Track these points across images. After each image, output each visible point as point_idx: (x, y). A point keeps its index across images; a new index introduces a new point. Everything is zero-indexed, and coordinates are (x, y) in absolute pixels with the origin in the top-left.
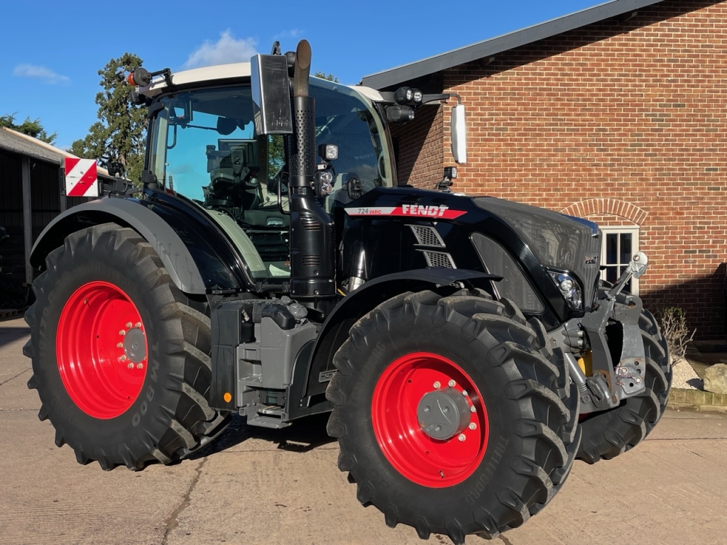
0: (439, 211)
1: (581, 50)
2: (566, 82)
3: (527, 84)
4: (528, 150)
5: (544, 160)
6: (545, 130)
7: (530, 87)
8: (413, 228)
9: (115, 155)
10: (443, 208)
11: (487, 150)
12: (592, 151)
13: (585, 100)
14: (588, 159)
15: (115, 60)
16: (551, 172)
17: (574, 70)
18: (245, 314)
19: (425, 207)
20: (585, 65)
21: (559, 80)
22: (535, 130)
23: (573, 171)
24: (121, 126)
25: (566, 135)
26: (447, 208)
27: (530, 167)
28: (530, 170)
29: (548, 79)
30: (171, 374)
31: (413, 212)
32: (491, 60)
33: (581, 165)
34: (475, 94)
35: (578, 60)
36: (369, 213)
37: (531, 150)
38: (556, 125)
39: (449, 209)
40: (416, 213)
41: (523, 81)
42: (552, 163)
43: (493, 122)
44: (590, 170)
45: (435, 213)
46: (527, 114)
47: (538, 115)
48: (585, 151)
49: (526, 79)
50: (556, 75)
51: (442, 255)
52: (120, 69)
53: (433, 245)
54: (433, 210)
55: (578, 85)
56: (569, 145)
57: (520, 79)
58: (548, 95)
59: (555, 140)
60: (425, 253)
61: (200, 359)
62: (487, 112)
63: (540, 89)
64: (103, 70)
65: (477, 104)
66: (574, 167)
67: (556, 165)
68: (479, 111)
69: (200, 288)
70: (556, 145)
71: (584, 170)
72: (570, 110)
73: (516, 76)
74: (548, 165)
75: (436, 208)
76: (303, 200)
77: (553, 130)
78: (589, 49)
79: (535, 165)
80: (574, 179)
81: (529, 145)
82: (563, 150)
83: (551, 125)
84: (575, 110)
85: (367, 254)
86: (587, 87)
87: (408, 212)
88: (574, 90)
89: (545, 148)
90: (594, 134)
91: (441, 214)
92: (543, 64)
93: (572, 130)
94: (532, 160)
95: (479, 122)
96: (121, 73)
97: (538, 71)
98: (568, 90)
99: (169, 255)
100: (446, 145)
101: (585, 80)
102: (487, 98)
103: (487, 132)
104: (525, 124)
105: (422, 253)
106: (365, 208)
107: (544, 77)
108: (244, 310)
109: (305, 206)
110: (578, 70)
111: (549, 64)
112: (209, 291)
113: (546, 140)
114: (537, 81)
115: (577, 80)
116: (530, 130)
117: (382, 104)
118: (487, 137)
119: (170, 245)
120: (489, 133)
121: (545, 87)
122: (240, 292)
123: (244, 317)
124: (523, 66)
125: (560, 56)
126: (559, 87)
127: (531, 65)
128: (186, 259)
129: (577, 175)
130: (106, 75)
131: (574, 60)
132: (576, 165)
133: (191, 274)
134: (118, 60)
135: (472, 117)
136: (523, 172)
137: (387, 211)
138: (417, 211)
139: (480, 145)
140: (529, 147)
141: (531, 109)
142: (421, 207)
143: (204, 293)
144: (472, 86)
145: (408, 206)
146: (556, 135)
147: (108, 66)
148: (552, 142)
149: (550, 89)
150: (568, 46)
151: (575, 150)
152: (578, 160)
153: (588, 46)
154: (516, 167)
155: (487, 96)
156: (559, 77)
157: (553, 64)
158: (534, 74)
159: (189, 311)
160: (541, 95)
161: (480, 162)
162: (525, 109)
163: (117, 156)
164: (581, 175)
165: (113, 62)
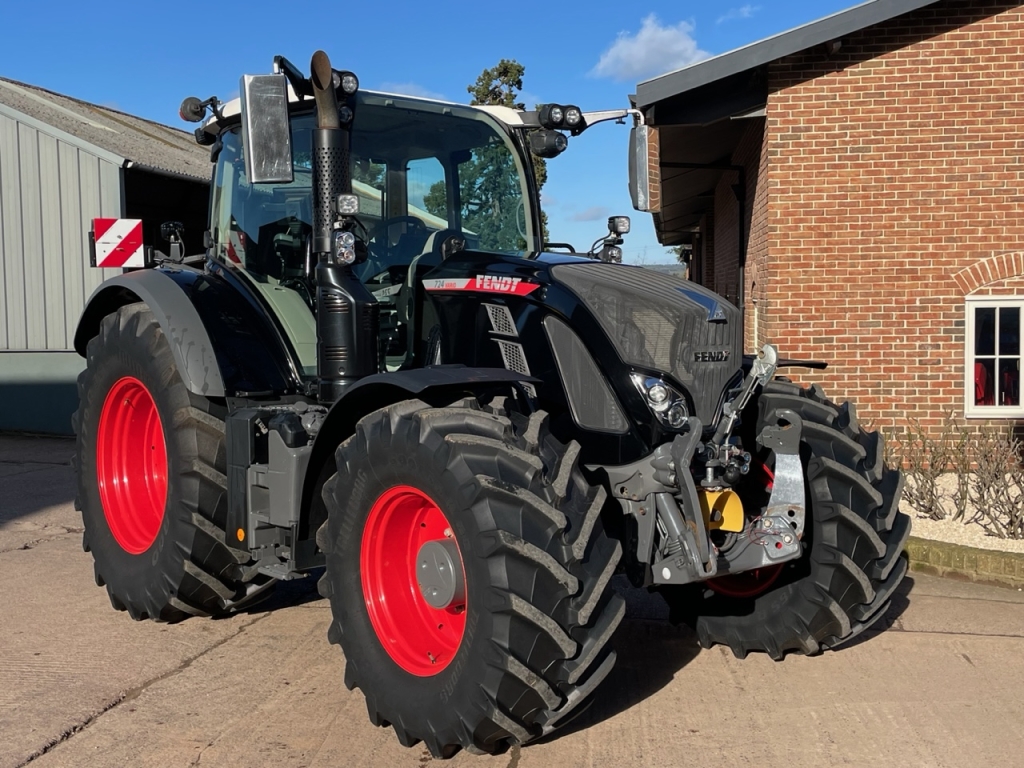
0: (512, 284)
1: (994, 21)
2: (968, 72)
3: (904, 79)
4: (903, 180)
5: (930, 194)
6: (932, 148)
7: (908, 82)
8: (489, 308)
9: (487, 199)
10: (517, 280)
11: (837, 182)
12: (1013, 178)
13: (1000, 98)
14: (1005, 191)
15: (489, 71)
16: (943, 213)
17: (982, 52)
18: (261, 425)
19: (498, 279)
20: (1001, 43)
21: (956, 69)
22: (916, 148)
23: (980, 209)
24: (494, 162)
25: (968, 154)
26: (521, 280)
27: (908, 206)
28: (906, 210)
29: (938, 69)
30: (184, 501)
31: (486, 286)
32: (837, 46)
33: (993, 200)
34: (818, 98)
35: (989, 36)
36: (444, 287)
37: (908, 180)
38: (952, 139)
40: (489, 287)
41: (896, 75)
42: (944, 198)
43: (848, 139)
44: (1009, 207)
46: (903, 124)
47: (920, 125)
48: (999, 178)
49: (900, 71)
50: (951, 61)
52: (495, 83)
53: (506, 333)
55: (988, 75)
56: (972, 170)
57: (892, 72)
58: (937, 93)
59: (949, 163)
60: (501, 343)
61: (217, 483)
62: (837, 125)
63: (924, 85)
64: (474, 85)
65: (821, 114)
66: (981, 204)
67: (950, 202)
68: (825, 124)
69: (218, 389)
70: (951, 170)
71: (998, 208)
72: (974, 115)
73: (884, 67)
74: (937, 202)
75: (510, 280)
77: (946, 147)
78: (1007, 18)
79: (916, 202)
80: (981, 222)
81: (905, 172)
82: (962, 178)
83: (942, 139)
84: (982, 115)
86: (1005, 79)
87: (482, 286)
88: (981, 83)
89: (933, 175)
90: (1015, 151)
91: (512, 289)
92: (929, 46)
93: (978, 146)
94: (911, 195)
95: (825, 140)
96: (496, 87)
97: (921, 58)
98: (972, 84)
100: (772, 176)
101: (1000, 67)
102: (838, 103)
103: (837, 155)
104: (899, 140)
105: (497, 344)
106: (442, 280)
107: (932, 66)
108: (259, 420)
110: (989, 51)
111: (940, 46)
112: (230, 392)
113: (934, 163)
114: (920, 74)
115: (987, 67)
116: (908, 148)
117: (522, 128)
118: (837, 162)
120: (839, 157)
121: (933, 81)
123: (259, 429)
124: (897, 52)
125: (957, 32)
126: (956, 80)
127: (909, 49)
128: (204, 350)
129: (985, 216)
130: (477, 91)
131: (982, 36)
132: (984, 200)
134: (493, 70)
135: (814, 132)
136: (895, 214)
137: (461, 284)
139: (826, 175)
140: (904, 176)
141: (909, 117)
142: (495, 279)
143: (223, 395)
144: (813, 86)
145: (483, 277)
146: (951, 155)
147: (480, 80)
148: (944, 166)
149: (942, 85)
150: (971, 16)
151: (982, 177)
152: (989, 192)
153: (1006, 14)
154: (884, 207)
155: (838, 100)
156: (956, 65)
157: (947, 46)
158: (914, 63)
159: (205, 418)
160: (925, 94)
161: (825, 201)
162: (899, 118)
164: (993, 216)
165: (487, 73)
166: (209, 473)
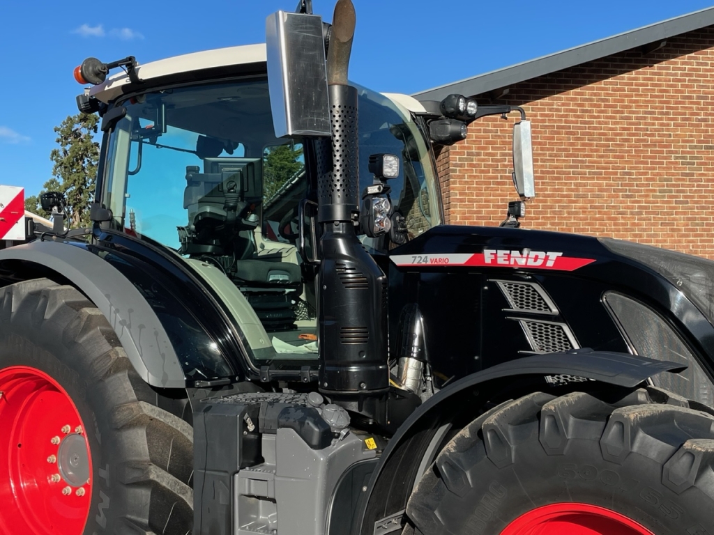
0: (546, 259)
1: (602, 84)
2: (587, 119)
3: (544, 121)
4: (545, 196)
5: (564, 207)
6: (564, 173)
7: (547, 124)
8: (502, 285)
9: (69, 211)
10: (553, 256)
11: (500, 195)
12: (618, 197)
13: (608, 140)
14: (613, 206)
15: (72, 117)
16: (573, 221)
17: (595, 106)
18: (249, 421)
19: (521, 253)
20: (607, 100)
21: (578, 117)
22: (553, 173)
23: (597, 219)
24: (77, 183)
25: (588, 178)
26: (560, 254)
27: (549, 215)
28: (548, 218)
29: (566, 116)
30: (129, 516)
31: (501, 261)
32: (506, 92)
33: (605, 213)
34: (485, 131)
35: (599, 95)
36: (429, 263)
37: (549, 196)
38: (577, 167)
39: (563, 256)
40: (507, 263)
41: (539, 118)
42: (573, 210)
43: (506, 163)
44: (616, 219)
45: (539, 263)
46: (544, 154)
47: (556, 156)
48: (609, 197)
49: (542, 115)
50: (575, 111)
51: (553, 326)
52: (76, 126)
53: (536, 311)
54: (536, 258)
55: (599, 123)
56: (591, 191)
57: (536, 116)
58: (567, 133)
59: (576, 185)
60: (523, 323)
61: (176, 492)
62: (499, 152)
63: (558, 127)
64: (59, 127)
65: (487, 143)
66: (597, 216)
67: (577, 213)
68: (490, 151)
69: (177, 379)
70: (577, 190)
71: (609, 219)
72: (592, 151)
73: (530, 112)
74: (569, 213)
75: (542, 255)
76: (341, 242)
77: (574, 173)
78: (611, 83)
79: (554, 212)
80: (598, 229)
81: (546, 190)
82: (585, 196)
83: (571, 167)
84: (597, 151)
85: (427, 323)
86: (610, 126)
87: (494, 261)
88: (595, 128)
89: (565, 193)
90: (619, 178)
91: (550, 264)
92: (560, 99)
93: (595, 173)
94: (551, 207)
95: (490, 163)
96: (77, 129)
97: (555, 107)
98: (589, 128)
99: (129, 327)
100: (453, 189)
101: (607, 117)
102: (499, 136)
103: (499, 175)
104: (542, 166)
105: (517, 323)
106: (423, 256)
107: (562, 113)
108: (246, 415)
109: (343, 250)
110: (599, 106)
111: (568, 99)
112: (190, 383)
113: (566, 184)
114: (554, 118)
115: (598, 117)
116: (548, 172)
117: (425, 117)
118: (499, 180)
119: (131, 311)
120: (501, 176)
121: (563, 124)
122: (236, 382)
123: (247, 425)
124: (539, 101)
125: (578, 90)
126: (579, 125)
127: (547, 100)
128: (156, 334)
129: (600, 225)
130: (62, 131)
131: (595, 95)
132: (600, 213)
133: (163, 356)
134: (75, 117)
135: (482, 157)
136: (540, 221)
137: (460, 259)
138: (509, 260)
139: (492, 189)
140: (546, 193)
141: (548, 149)
142: (515, 253)
143: (183, 386)
144: (482, 122)
145: (494, 251)
146: (576, 179)
147: (64, 123)
148: (573, 187)
149: (569, 127)
150: (588, 80)
151: (598, 196)
152: (602, 207)
153: (610, 80)
154: (532, 215)
155: (499, 134)
156: (578, 113)
157: (572, 99)
158: (550, 110)
159: (159, 414)
160: (558, 133)
161: (491, 209)
162: (542, 149)
163: (72, 212)
164: (605, 225)
165: (70, 119)
166: (166, 480)
